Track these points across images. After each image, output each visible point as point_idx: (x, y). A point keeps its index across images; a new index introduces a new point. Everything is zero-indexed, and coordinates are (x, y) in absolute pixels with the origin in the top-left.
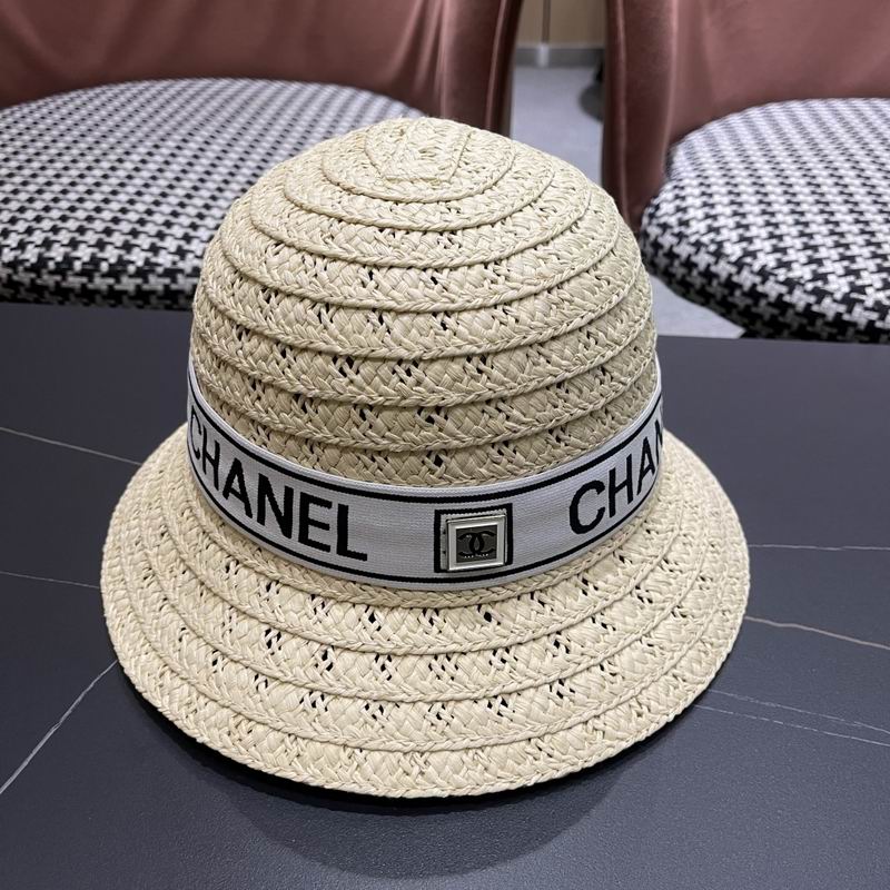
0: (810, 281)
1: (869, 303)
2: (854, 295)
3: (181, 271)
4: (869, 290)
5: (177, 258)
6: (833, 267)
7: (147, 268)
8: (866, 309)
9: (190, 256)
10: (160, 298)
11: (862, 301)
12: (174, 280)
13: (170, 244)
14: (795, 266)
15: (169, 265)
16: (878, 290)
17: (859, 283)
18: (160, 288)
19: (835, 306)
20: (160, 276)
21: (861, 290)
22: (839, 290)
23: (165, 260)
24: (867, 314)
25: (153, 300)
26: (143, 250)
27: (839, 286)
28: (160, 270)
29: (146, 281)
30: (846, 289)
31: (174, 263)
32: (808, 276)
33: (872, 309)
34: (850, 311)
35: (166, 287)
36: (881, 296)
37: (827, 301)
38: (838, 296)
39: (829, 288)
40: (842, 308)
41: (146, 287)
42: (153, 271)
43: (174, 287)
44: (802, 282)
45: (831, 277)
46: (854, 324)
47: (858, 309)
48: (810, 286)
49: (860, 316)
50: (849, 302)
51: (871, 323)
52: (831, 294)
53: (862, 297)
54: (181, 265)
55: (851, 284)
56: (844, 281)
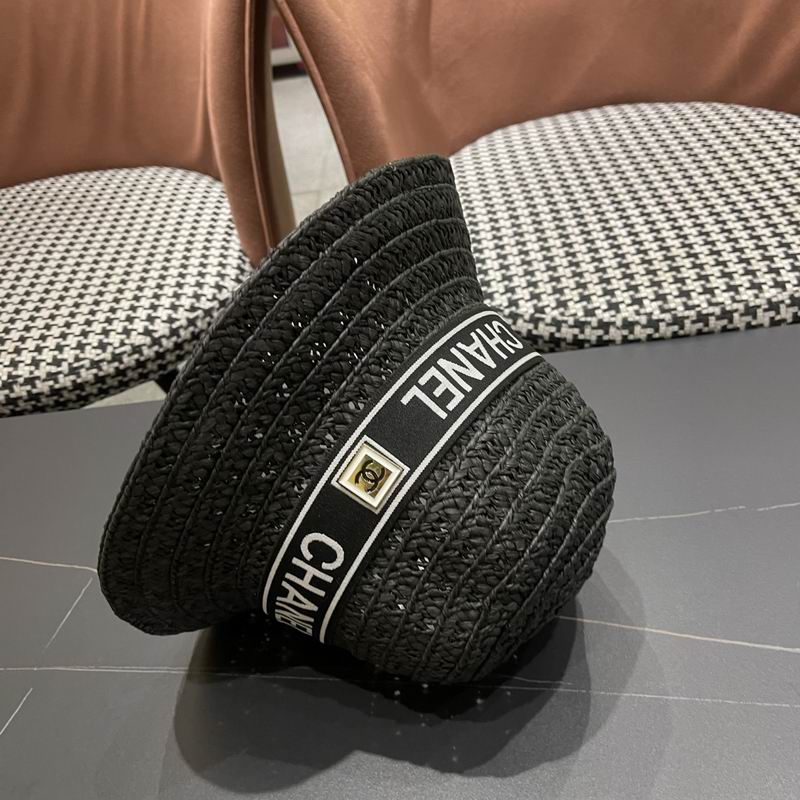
0: (506, 307)
1: (548, 320)
2: (538, 315)
3: (38, 378)
4: (547, 310)
5: (33, 368)
6: (523, 293)
7: (11, 380)
8: (547, 325)
9: (43, 364)
10: (26, 401)
11: (543, 319)
12: (34, 386)
13: (26, 357)
14: (496, 296)
15: (27, 375)
16: (553, 309)
17: (540, 304)
18: (24, 394)
19: (525, 324)
20: (21, 385)
21: (541, 310)
22: (527, 312)
23: (23, 371)
24: (548, 328)
25: (21, 404)
26: (5, 366)
27: (526, 308)
28: (21, 380)
29: (12, 391)
30: (532, 311)
31: (31, 373)
32: (506, 304)
33: (551, 325)
34: (536, 328)
35: (29, 392)
36: (556, 313)
37: (520, 321)
38: (527, 317)
39: (521, 311)
40: (531, 326)
41: (12, 395)
42: (16, 382)
43: (35, 391)
44: (502, 308)
45: (521, 303)
46: (541, 337)
47: (541, 325)
48: (507, 312)
49: (544, 330)
50: (535, 321)
51: (552, 334)
52: (522, 316)
53: (543, 316)
54: (37, 373)
55: (535, 306)
56: (530, 304)
